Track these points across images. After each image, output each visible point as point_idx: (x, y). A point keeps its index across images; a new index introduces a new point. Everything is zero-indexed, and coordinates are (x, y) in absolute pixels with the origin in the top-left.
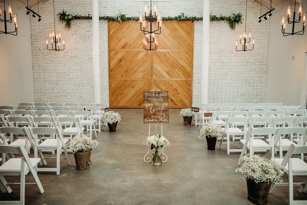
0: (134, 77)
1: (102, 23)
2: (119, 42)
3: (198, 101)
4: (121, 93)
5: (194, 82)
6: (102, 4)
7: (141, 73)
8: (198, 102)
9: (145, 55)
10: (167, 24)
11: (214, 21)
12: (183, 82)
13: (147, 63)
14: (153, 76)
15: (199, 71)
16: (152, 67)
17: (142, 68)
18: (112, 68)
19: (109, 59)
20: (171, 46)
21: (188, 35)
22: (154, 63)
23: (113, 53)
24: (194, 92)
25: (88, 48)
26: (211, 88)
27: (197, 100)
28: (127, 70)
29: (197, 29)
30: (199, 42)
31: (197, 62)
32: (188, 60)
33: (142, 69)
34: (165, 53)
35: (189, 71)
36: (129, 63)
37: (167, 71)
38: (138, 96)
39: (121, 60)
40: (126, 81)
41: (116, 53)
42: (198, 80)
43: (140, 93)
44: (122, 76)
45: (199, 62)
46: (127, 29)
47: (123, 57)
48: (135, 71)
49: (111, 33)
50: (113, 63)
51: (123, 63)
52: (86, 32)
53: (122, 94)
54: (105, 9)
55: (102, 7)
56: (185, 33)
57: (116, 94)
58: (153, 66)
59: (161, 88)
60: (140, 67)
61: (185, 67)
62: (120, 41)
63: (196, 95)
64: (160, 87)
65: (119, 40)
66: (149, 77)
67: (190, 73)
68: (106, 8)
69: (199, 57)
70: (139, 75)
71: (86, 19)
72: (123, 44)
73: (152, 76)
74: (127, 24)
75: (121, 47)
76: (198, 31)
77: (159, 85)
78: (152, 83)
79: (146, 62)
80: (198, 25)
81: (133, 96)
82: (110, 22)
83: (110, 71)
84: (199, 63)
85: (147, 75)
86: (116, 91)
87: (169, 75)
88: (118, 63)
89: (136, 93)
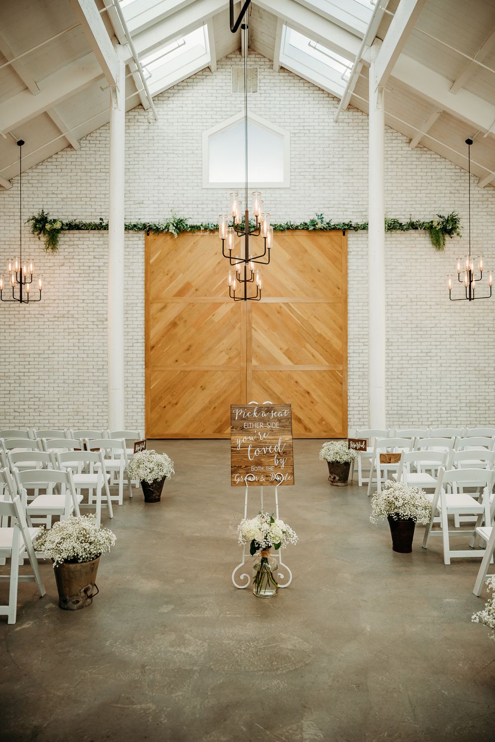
0: (205, 364)
1: (131, 239)
2: (171, 282)
3: (361, 420)
4: (175, 401)
5: (352, 373)
6: (132, 195)
7: (224, 353)
8: (362, 423)
9: (232, 310)
10: (284, 239)
11: (394, 231)
12: (326, 374)
13: (236, 330)
14: (251, 361)
15: (361, 348)
16: (249, 340)
17: (225, 341)
18: (152, 343)
19: (147, 321)
20: (294, 290)
21: (334, 264)
22: (255, 330)
23: (155, 307)
24: (352, 398)
25: (97, 296)
26: (392, 389)
27: (360, 419)
28: (190, 346)
29: (355, 249)
30: (361, 279)
31: (357, 326)
32: (334, 321)
33: (225, 343)
34: (281, 307)
35: (338, 349)
36: (193, 330)
37: (285, 348)
38: (217, 410)
39: (174, 324)
40: (185, 373)
41: (164, 307)
42: (361, 370)
43: (219, 401)
44: (177, 361)
45: (361, 326)
46: (190, 251)
47: (179, 317)
48: (210, 349)
49: (151, 261)
50: (157, 330)
51: (180, 330)
52: (94, 258)
53: (176, 404)
54: (138, 206)
55: (132, 203)
56: (326, 258)
57: (162, 404)
58: (251, 336)
59: (271, 389)
60: (220, 340)
61: (328, 339)
62: (172, 279)
63: (357, 405)
64: (268, 387)
65: (171, 277)
66: (243, 364)
67: (341, 353)
68: (141, 205)
69: (361, 315)
70: (217, 359)
71: (95, 229)
72: (181, 286)
73: (248, 360)
74: (190, 240)
75: (176, 291)
76: (358, 254)
77: (267, 382)
78: (249, 379)
79: (234, 327)
80: (357, 240)
81: (204, 409)
82: (152, 236)
83: (149, 348)
84: (361, 329)
85: (238, 358)
86: (161, 398)
87: (289, 358)
88: (168, 331)
89: (210, 402)
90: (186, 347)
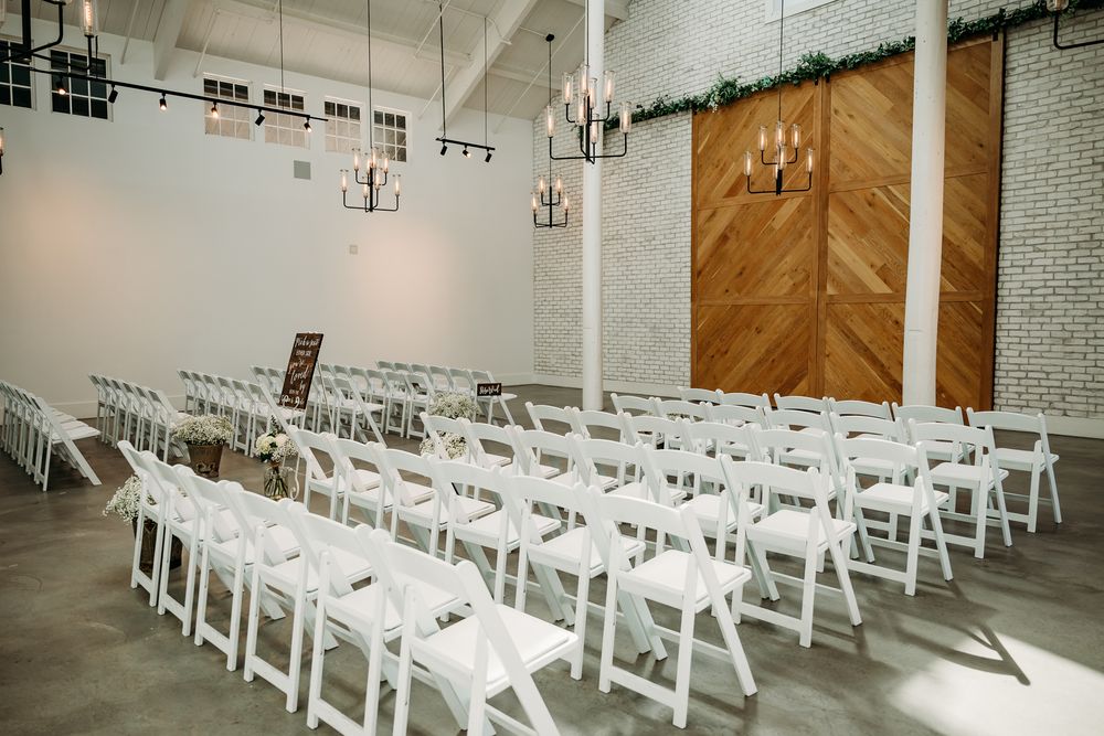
0: (763, 294)
1: (680, 124)
2: (722, 176)
3: (1023, 397)
4: (724, 349)
5: (1007, 306)
6: (681, 62)
7: (786, 277)
8: (1024, 403)
9: (799, 209)
10: (882, 75)
12: (950, 308)
13: (805, 239)
14: (825, 287)
15: (1028, 256)
16: (823, 253)
17: (788, 259)
18: (699, 265)
19: (694, 236)
20: (897, 161)
21: (972, 100)
22: (833, 238)
23: (705, 214)
24: (1004, 353)
25: (645, 208)
26: (1096, 338)
27: (1020, 394)
28: (744, 268)
29: (1021, 62)
30: (1035, 118)
31: (1022, 213)
32: (970, 209)
33: (789, 261)
34: (874, 195)
35: (976, 261)
36: (747, 244)
37: (879, 264)
38: (776, 363)
39: (724, 238)
40: (737, 308)
41: (713, 215)
42: (1026, 299)
43: (780, 350)
44: (727, 291)
45: (1029, 212)
46: (745, 126)
47: (731, 227)
48: (768, 273)
49: (699, 150)
50: (707, 244)
51: (731, 245)
52: (643, 158)
53: (726, 352)
54: (688, 75)
55: (681, 72)
56: (964, 98)
57: (711, 351)
58: (826, 247)
59: (854, 334)
60: (783, 257)
61: (956, 243)
62: (722, 172)
63: (1016, 368)
64: (851, 331)
65: (722, 169)
66: (813, 294)
67: (982, 268)
68: (692, 73)
69: (1032, 191)
70: (777, 287)
71: (641, 120)
72: (733, 180)
73: (822, 287)
74: (744, 111)
75: (725, 192)
76: (1028, 71)
77: (848, 322)
78: (821, 317)
79: (801, 236)
80: (1029, 42)
81: (759, 362)
82: (700, 116)
83: (696, 274)
84: (1031, 220)
85: (805, 285)
86: (709, 344)
87: (885, 281)
88: (718, 248)
89: (768, 352)
90: (738, 270)
